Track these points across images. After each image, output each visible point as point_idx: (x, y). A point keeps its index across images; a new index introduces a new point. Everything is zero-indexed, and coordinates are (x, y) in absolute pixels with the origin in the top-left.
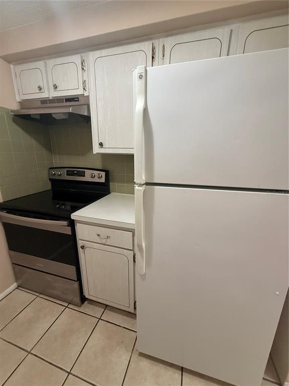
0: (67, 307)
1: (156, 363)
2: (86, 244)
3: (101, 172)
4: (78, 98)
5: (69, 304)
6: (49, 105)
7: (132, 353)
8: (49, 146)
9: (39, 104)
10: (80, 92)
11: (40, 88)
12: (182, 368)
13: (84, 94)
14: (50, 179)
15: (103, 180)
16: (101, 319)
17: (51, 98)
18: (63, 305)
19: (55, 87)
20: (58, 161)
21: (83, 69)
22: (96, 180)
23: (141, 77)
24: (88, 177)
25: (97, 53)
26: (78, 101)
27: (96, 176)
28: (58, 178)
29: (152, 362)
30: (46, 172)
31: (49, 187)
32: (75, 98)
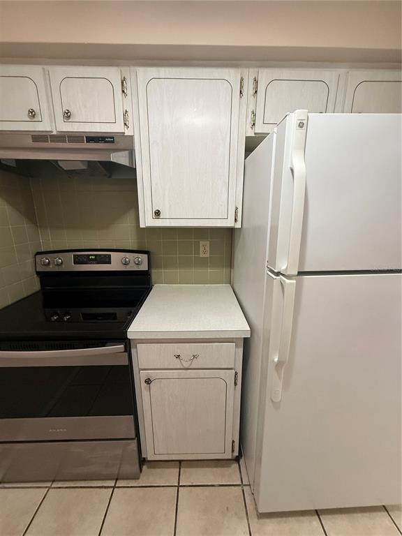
0: (114, 487)
1: (284, 519)
2: (152, 374)
3: (140, 255)
4: (113, 138)
5: (117, 480)
6: (50, 144)
7: (248, 519)
8: (33, 215)
9: (29, 142)
10: (118, 128)
11: (32, 114)
12: (316, 510)
13: (124, 133)
14: (38, 273)
15: (144, 267)
16: (182, 486)
17: (55, 133)
18: (105, 487)
19: (67, 115)
20: (51, 240)
21: (123, 91)
22: (132, 267)
23: (301, 125)
24: (117, 263)
25: (152, 72)
26: (113, 142)
27: (132, 261)
28: (57, 269)
29: (280, 519)
30: (30, 261)
31: (36, 286)
32: (108, 138)
